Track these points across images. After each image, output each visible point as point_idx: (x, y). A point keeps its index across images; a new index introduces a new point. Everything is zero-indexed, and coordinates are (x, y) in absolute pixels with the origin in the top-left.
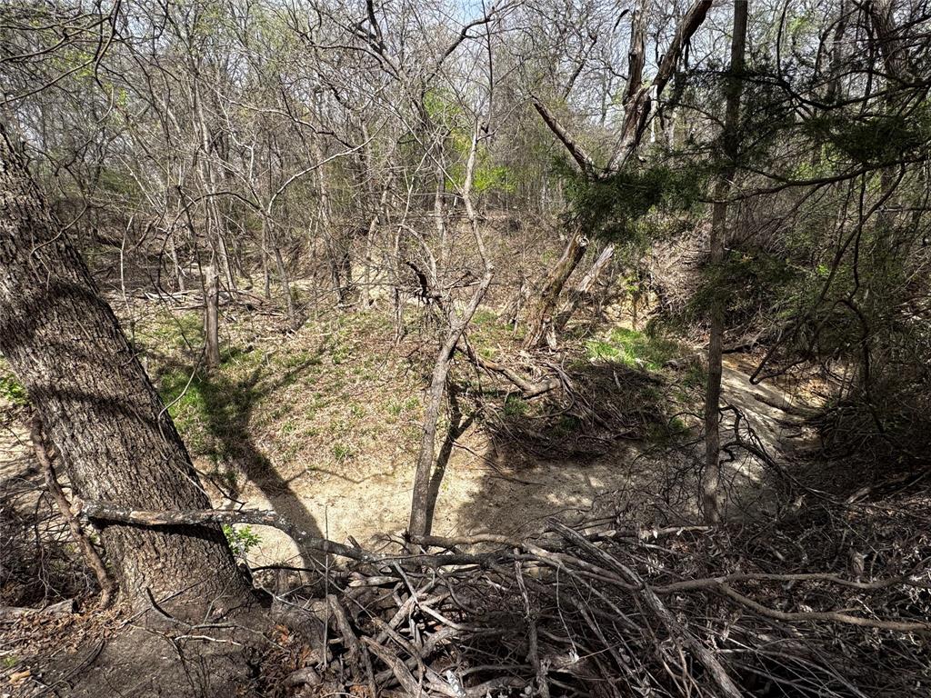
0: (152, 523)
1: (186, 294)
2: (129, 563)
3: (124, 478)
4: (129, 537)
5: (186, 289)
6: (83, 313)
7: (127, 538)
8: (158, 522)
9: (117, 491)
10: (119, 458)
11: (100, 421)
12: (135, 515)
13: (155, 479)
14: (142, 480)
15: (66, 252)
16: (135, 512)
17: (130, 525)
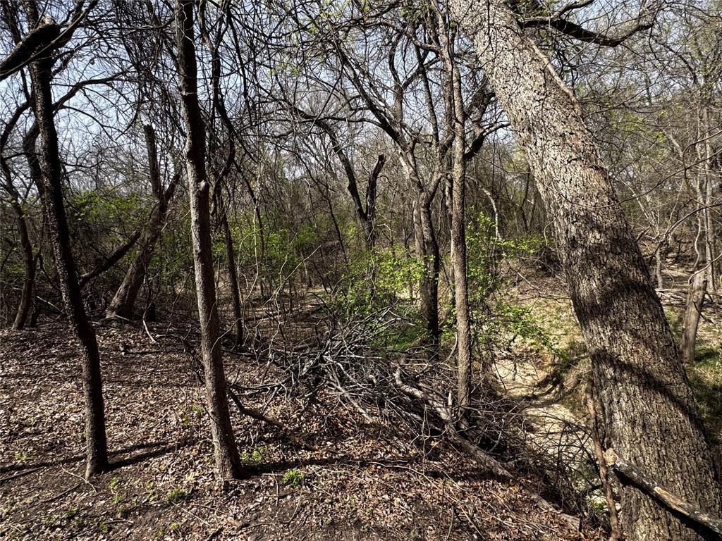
0: (674, 507)
1: (663, 292)
2: (642, 527)
3: (654, 453)
4: (646, 505)
5: (663, 287)
6: (644, 310)
7: (644, 505)
8: (680, 510)
9: (645, 461)
10: (652, 434)
11: (642, 398)
12: (659, 491)
13: (681, 467)
14: (669, 463)
15: (638, 262)
16: (659, 488)
17: (651, 496)
